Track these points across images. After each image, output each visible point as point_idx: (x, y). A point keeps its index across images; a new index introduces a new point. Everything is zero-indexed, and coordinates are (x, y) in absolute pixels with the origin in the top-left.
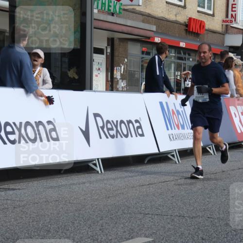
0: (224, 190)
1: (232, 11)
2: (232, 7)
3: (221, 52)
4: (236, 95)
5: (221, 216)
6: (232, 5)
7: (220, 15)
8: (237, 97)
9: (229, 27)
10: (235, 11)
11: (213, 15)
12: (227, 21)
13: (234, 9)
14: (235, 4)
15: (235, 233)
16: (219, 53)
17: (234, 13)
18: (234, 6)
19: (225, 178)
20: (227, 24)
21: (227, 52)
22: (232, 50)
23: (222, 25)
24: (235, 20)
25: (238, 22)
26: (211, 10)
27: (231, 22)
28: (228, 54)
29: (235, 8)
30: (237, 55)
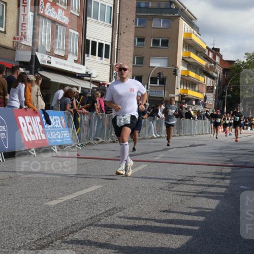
0: (10, 195)
1: (22, 30)
2: (22, 26)
3: (13, 67)
4: (24, 107)
5: (6, 220)
6: (22, 24)
7: (11, 33)
8: (25, 109)
9: (19, 44)
10: (25, 30)
11: (5, 32)
12: (18, 39)
13: (23, 28)
14: (25, 24)
15: (17, 235)
16: (11, 67)
17: (24, 32)
18: (24, 25)
19: (12, 184)
20: (18, 41)
21: (18, 67)
22: (22, 65)
23: (13, 42)
24: (25, 39)
25: (28, 40)
26: (3, 27)
27: (21, 39)
28: (19, 69)
29: (25, 27)
30: (26, 70)
